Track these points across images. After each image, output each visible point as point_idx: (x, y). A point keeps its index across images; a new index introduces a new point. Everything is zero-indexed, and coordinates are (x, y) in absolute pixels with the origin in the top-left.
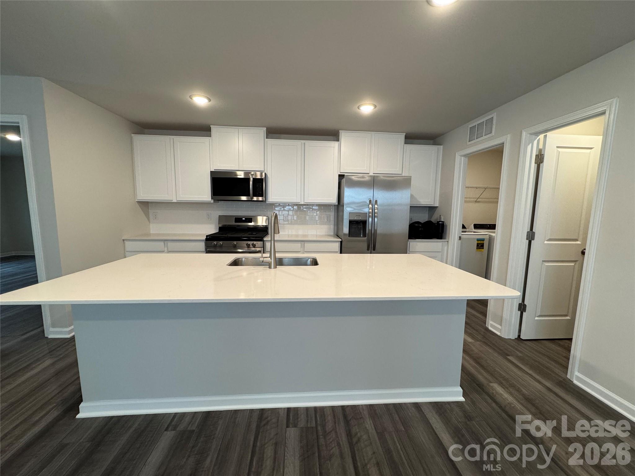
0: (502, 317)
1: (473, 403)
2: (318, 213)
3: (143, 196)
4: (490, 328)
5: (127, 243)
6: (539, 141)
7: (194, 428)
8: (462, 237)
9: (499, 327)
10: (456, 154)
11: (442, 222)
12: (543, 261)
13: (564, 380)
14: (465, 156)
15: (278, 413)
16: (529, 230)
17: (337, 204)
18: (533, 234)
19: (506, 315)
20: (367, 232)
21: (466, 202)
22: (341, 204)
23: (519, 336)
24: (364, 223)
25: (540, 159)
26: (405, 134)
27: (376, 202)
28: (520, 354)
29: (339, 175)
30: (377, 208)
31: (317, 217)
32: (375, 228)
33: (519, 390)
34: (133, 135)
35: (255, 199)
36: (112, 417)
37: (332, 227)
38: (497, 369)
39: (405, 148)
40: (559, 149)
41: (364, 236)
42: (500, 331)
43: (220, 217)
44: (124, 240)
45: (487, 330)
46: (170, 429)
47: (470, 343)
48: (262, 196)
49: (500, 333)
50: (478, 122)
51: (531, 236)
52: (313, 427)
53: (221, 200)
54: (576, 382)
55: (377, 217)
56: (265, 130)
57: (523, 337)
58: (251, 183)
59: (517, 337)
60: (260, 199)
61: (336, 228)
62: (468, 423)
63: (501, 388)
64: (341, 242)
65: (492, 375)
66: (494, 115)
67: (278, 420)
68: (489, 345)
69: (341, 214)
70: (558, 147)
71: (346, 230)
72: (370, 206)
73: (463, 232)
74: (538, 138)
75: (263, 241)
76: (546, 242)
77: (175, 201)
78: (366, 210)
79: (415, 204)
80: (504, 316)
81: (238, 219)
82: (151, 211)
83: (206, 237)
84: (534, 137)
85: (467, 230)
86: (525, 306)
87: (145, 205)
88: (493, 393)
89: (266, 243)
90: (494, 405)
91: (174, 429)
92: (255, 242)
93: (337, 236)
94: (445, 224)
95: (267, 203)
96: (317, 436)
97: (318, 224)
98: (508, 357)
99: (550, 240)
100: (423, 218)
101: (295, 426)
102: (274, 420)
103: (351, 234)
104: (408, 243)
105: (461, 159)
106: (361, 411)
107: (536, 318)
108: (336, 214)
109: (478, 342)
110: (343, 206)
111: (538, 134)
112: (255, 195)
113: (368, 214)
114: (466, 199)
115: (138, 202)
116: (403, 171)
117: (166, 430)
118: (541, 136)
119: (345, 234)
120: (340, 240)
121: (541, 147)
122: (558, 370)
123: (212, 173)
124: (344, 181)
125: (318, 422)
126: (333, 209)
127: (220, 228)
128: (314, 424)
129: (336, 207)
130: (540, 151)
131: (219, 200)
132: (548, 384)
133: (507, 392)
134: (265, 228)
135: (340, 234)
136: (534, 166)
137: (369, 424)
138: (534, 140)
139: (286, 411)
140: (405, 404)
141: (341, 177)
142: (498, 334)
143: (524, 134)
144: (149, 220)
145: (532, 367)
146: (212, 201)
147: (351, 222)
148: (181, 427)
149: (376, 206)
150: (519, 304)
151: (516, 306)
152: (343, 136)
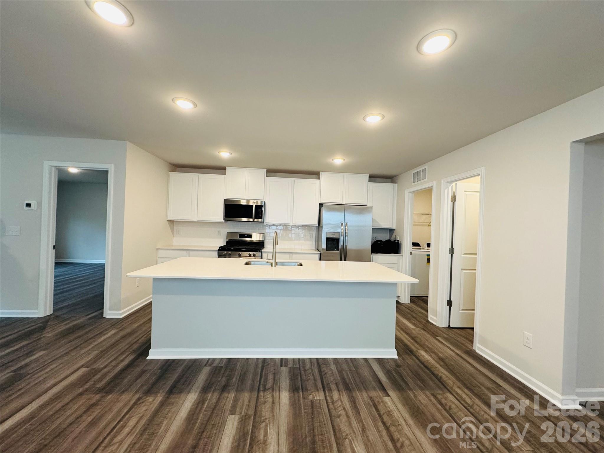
0: (437, 311)
1: (404, 359)
2: (303, 231)
4: (430, 321)
5: (159, 251)
6: (452, 187)
7: (222, 365)
8: (412, 252)
9: (435, 318)
10: (406, 191)
11: (397, 240)
12: (462, 269)
13: (470, 350)
14: (412, 192)
15: (275, 360)
16: (451, 247)
17: (318, 225)
18: (453, 249)
19: (439, 310)
20: (340, 247)
21: (414, 225)
22: (321, 225)
23: (449, 326)
24: (338, 240)
25: (454, 199)
26: (369, 175)
27: (347, 224)
28: (445, 336)
29: (320, 204)
30: (347, 229)
31: (302, 235)
32: (346, 244)
33: (437, 354)
34: (170, 172)
35: (256, 220)
36: (169, 360)
37: (314, 243)
38: (426, 343)
39: (369, 185)
40: (466, 193)
41: (338, 250)
42: (436, 321)
44: (157, 249)
45: (428, 321)
46: (207, 365)
47: (413, 328)
48: (261, 218)
49: (436, 323)
50: (418, 170)
51: (452, 251)
52: (297, 367)
54: (477, 351)
55: (347, 236)
57: (451, 326)
59: (448, 326)
60: (260, 220)
61: (317, 243)
62: (397, 368)
63: (424, 352)
64: (320, 254)
65: (421, 346)
66: (426, 167)
67: (275, 364)
68: (426, 330)
69: (320, 233)
70: (465, 191)
71: (324, 246)
72: (342, 227)
73: (413, 249)
74: (452, 185)
75: (261, 252)
76: (463, 256)
77: (195, 220)
78: (339, 231)
79: (376, 226)
80: (438, 310)
81: (242, 236)
82: (175, 228)
83: (218, 248)
84: (449, 184)
85: (422, 248)
86: (451, 302)
88: (418, 355)
89: (264, 254)
90: (417, 361)
91: (210, 365)
92: (255, 253)
93: (318, 250)
94: (400, 242)
95: (265, 223)
96: (300, 371)
97: (303, 240)
98: (437, 338)
99: (465, 254)
100: (384, 237)
101: (286, 366)
102: (272, 364)
103: (328, 248)
104: (372, 256)
105: (409, 196)
106: (329, 361)
107: (461, 312)
108: (317, 232)
109: (418, 329)
110: (322, 227)
111: (451, 182)
112: (256, 217)
113: (340, 234)
114: (414, 223)
116: (368, 202)
117: (205, 365)
118: (454, 184)
119: (323, 249)
120: (320, 253)
121: (454, 190)
122: (468, 345)
123: (225, 200)
124: (322, 208)
125: (301, 365)
126: (315, 229)
128: (298, 366)
129: (317, 227)
130: (454, 193)
131: (228, 221)
132: (458, 352)
133: (429, 355)
134: (262, 242)
135: (320, 249)
136: (450, 204)
137: (333, 367)
138: (449, 186)
139: (280, 360)
140: (358, 359)
141: (321, 205)
142: (435, 324)
143: (443, 181)
145: (451, 343)
146: (224, 221)
147: (328, 240)
148: (215, 365)
149: (346, 228)
150: (448, 301)
151: (445, 303)
152: (323, 175)
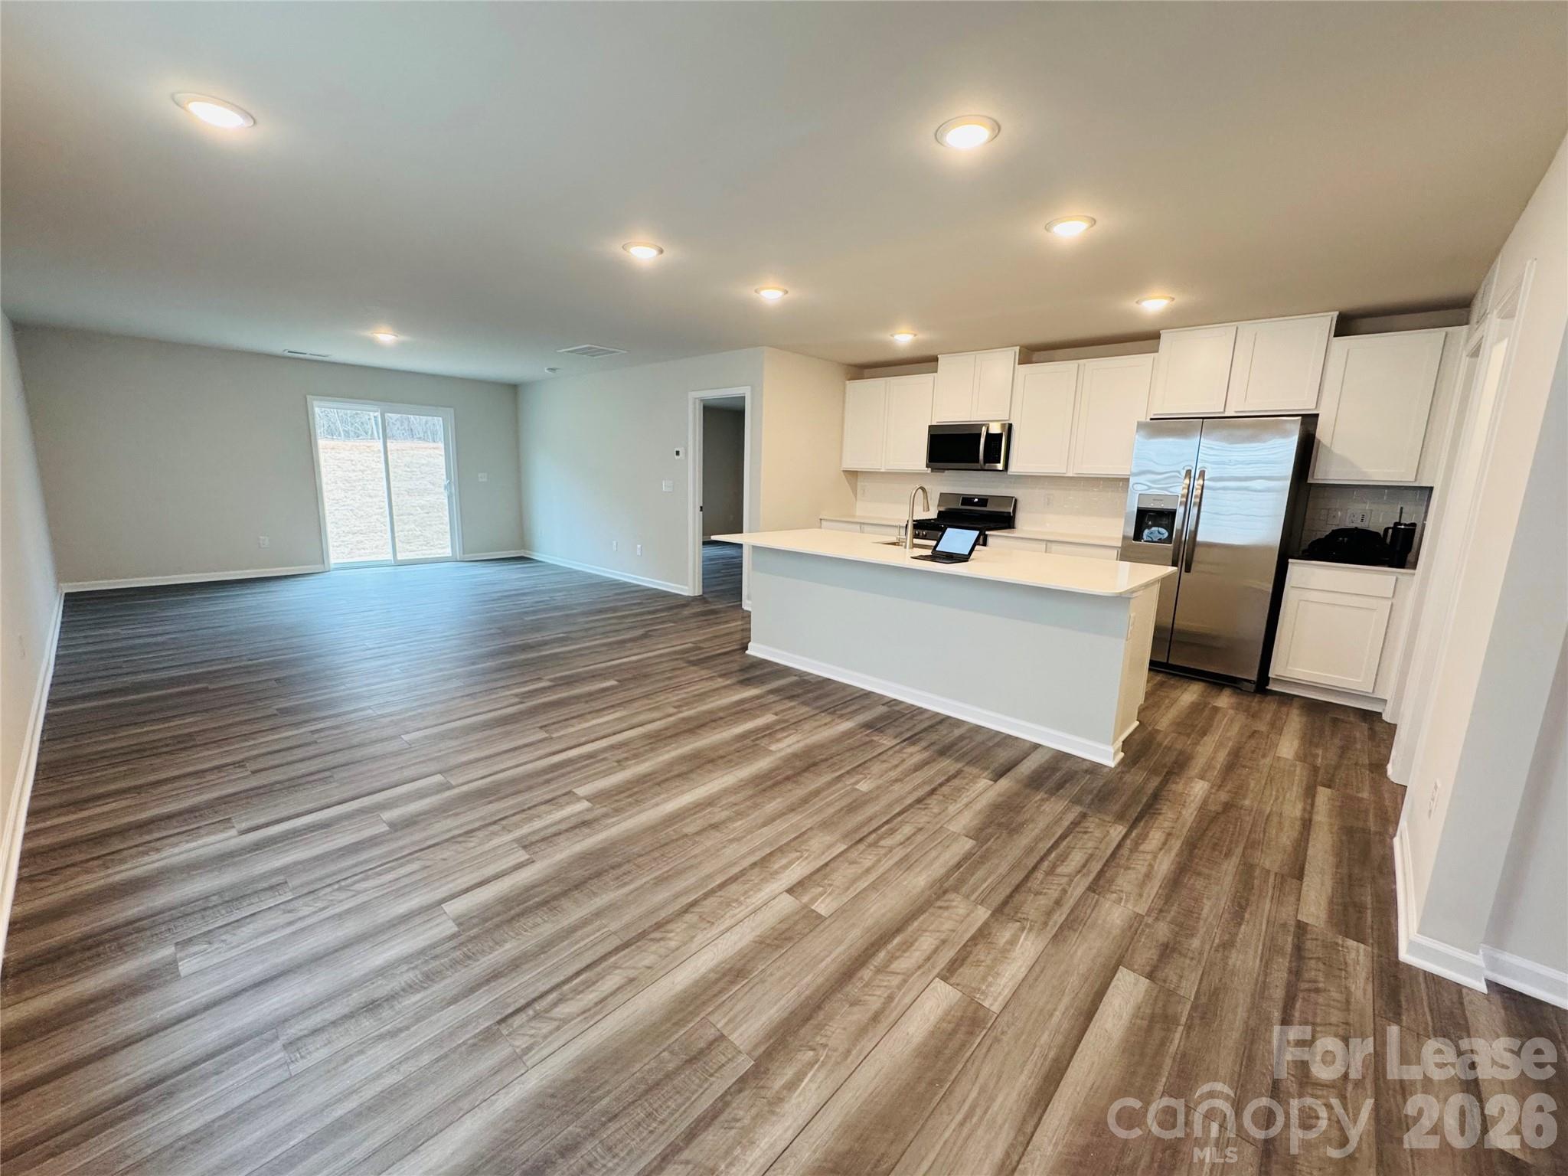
3: (850, 464)
43: (943, 497)
53: (948, 469)
56: (1018, 351)
58: (982, 440)
87: (853, 475)
115: (845, 472)
127: (940, 513)
144: (855, 495)
